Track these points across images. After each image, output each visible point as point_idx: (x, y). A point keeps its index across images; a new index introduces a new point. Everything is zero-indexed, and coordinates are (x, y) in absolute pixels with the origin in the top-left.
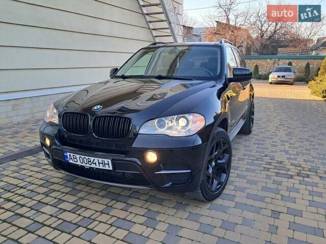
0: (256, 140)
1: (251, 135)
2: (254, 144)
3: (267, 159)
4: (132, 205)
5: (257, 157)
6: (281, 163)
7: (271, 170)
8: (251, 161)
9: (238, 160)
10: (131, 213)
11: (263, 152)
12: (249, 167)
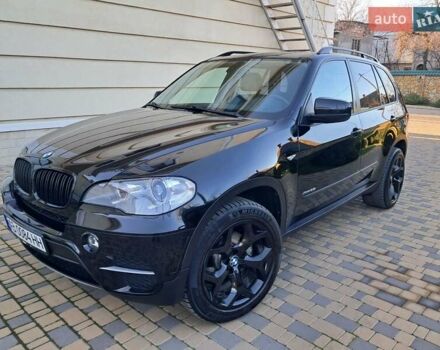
0: (393, 221)
1: (389, 212)
2: (383, 228)
3: (383, 261)
4: (103, 306)
5: (368, 253)
6: (405, 271)
7: (374, 283)
8: (351, 259)
9: (330, 255)
10: (90, 318)
11: (385, 246)
12: (339, 270)
